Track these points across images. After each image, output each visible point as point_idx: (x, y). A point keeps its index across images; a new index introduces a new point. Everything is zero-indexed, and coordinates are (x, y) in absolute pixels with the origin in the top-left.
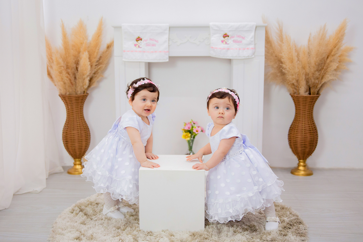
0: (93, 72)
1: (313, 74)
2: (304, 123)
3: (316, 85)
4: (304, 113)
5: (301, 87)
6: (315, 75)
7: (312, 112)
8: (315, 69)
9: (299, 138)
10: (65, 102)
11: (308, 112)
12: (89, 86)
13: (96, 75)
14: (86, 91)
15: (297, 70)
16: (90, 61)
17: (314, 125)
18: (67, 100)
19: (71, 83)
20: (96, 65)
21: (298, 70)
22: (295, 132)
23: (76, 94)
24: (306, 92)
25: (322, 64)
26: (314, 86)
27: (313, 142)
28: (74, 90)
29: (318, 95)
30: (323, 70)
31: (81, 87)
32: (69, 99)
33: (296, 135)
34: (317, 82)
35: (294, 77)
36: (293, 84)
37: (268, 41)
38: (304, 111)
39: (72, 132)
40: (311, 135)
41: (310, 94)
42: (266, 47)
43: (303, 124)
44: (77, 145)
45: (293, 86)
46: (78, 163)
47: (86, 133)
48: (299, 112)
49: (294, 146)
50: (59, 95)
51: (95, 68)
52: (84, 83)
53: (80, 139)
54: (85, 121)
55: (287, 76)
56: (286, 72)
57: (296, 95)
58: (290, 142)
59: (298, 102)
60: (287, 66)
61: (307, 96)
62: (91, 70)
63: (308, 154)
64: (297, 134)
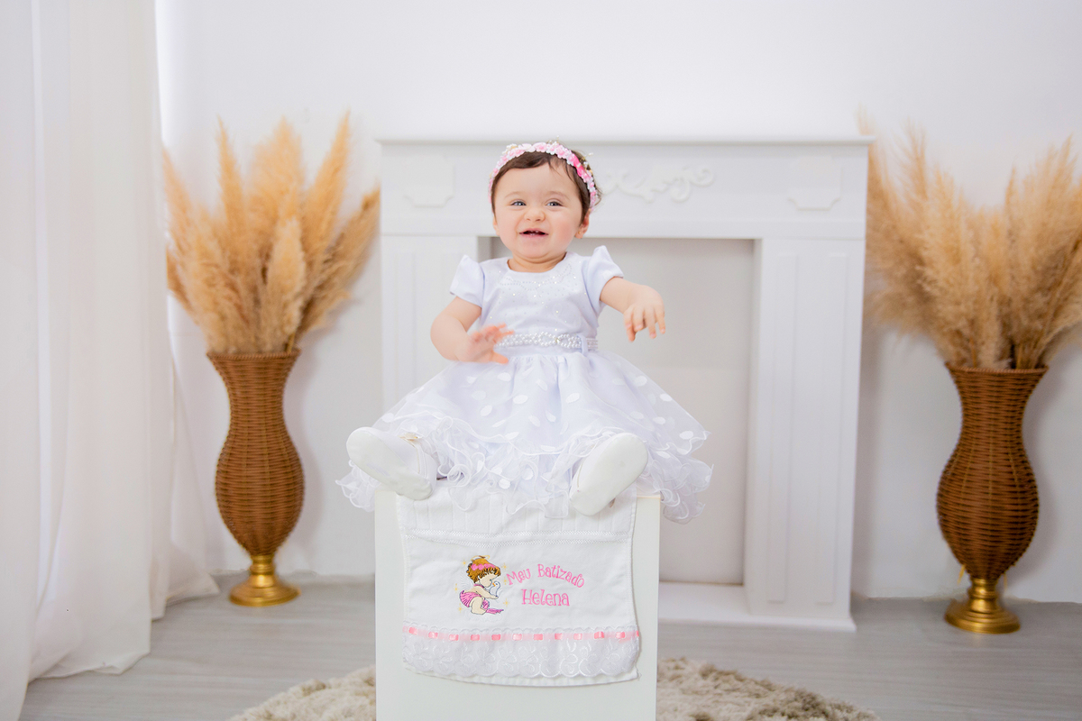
0: (316, 283)
1: (1027, 301)
2: (991, 458)
3: (1036, 337)
4: (992, 428)
5: (983, 343)
6: (1031, 305)
7: (1019, 425)
8: (1033, 286)
9: (976, 508)
10: (225, 376)
11: (1006, 423)
12: (302, 327)
13: (323, 294)
14: (291, 343)
15: (971, 288)
16: (306, 248)
17: (1026, 468)
18: (231, 370)
19: (243, 317)
20: (326, 262)
21: (977, 288)
22: (963, 490)
23: (260, 352)
24: (1001, 358)
25: (1056, 267)
26: (1029, 340)
27: (1023, 523)
28: (253, 340)
29: (1039, 371)
30: (1061, 288)
31: (275, 330)
32: (236, 367)
33: (965, 499)
34: (1040, 327)
35: (962, 308)
36: (958, 333)
37: (877, 194)
38: (992, 422)
39: (244, 473)
40: (1015, 501)
41: (1013, 366)
42: (869, 212)
43: (991, 465)
44: (258, 513)
45: (957, 340)
46: (262, 567)
47: (290, 476)
48: (976, 423)
49: (960, 534)
50: (208, 355)
51: (323, 271)
52: (285, 318)
53: (268, 494)
54: (288, 438)
55: (940, 307)
56: (934, 292)
57: (966, 368)
58: (945, 520)
59: (974, 390)
60: (939, 272)
61: (1005, 372)
62: (308, 278)
63: (1003, 562)
64: (968, 497)
